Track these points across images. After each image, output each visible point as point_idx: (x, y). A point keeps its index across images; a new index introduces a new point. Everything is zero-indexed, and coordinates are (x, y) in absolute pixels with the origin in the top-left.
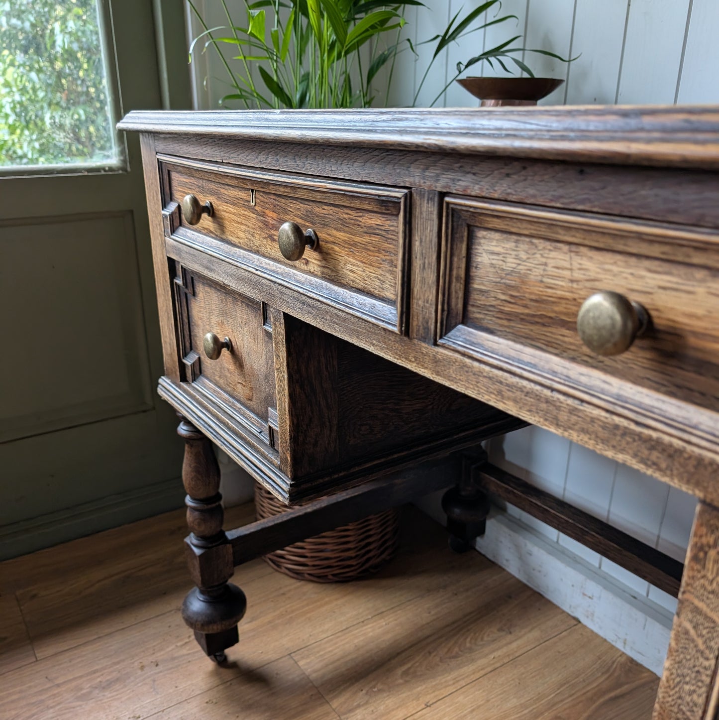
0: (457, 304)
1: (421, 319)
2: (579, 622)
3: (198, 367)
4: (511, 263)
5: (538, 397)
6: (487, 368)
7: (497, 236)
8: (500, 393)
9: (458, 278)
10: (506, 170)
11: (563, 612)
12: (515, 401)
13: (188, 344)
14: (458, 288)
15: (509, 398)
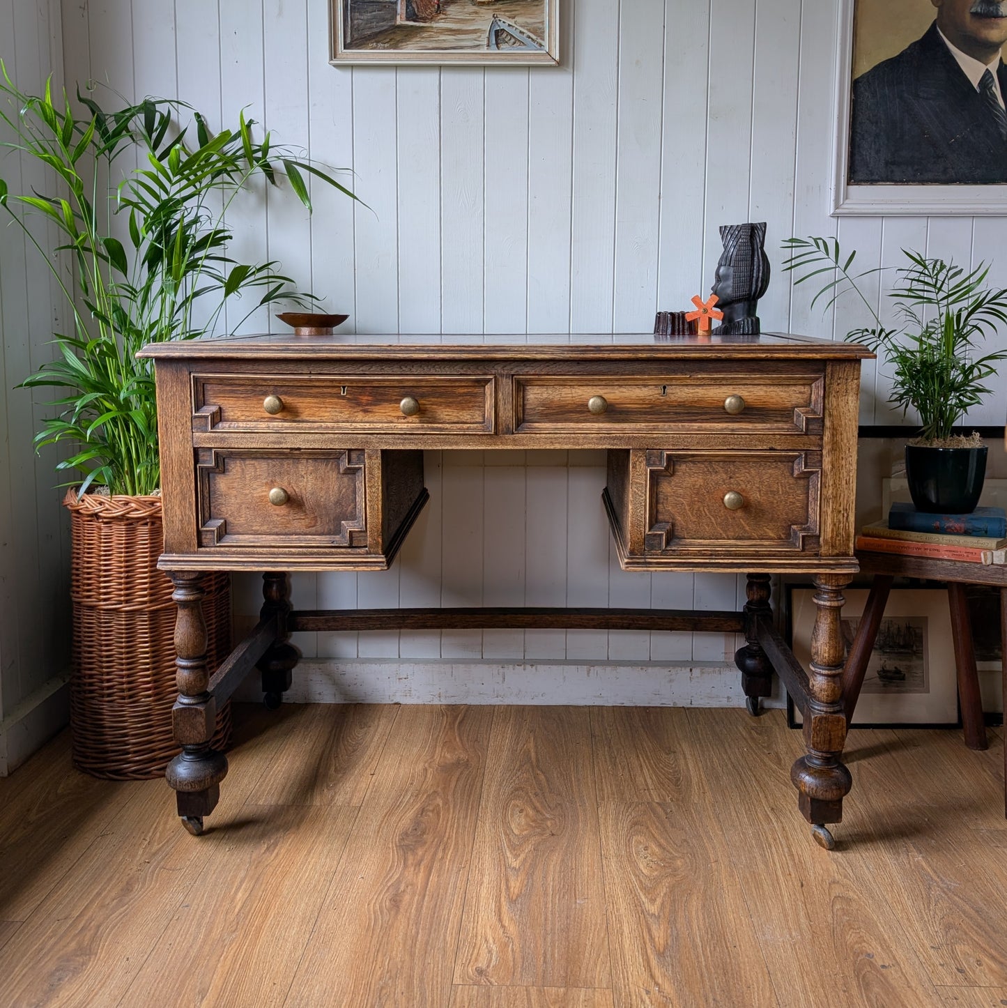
0: (521, 415)
1: (504, 425)
2: (400, 704)
3: (224, 529)
4: (545, 395)
5: (569, 438)
6: (544, 435)
7: (537, 387)
8: (551, 442)
9: (520, 405)
10: (547, 364)
11: (385, 705)
12: (559, 443)
13: (207, 515)
14: (520, 409)
15: (556, 443)
